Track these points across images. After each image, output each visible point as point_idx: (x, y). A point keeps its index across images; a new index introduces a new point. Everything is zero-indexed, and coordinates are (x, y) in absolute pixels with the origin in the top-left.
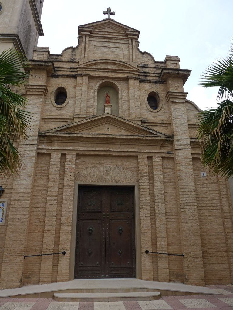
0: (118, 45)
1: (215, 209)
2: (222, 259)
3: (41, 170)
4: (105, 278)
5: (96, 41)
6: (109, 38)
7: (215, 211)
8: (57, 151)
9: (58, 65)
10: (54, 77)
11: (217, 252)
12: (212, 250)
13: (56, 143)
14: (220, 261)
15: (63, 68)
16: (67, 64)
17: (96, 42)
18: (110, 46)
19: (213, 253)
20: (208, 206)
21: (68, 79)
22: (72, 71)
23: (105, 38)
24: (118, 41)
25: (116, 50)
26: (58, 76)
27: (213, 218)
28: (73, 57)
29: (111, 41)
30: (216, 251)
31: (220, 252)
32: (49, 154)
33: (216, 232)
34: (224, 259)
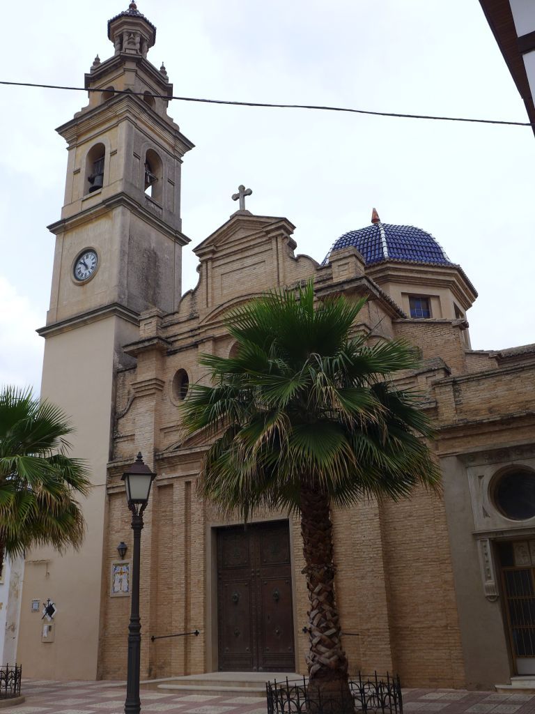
0: (256, 259)
1: (426, 546)
2: (437, 641)
3: (165, 511)
4: (258, 671)
5: (223, 264)
6: (242, 251)
7: (426, 549)
8: (180, 479)
9: (174, 332)
10: (171, 355)
11: (429, 628)
12: (418, 625)
13: (179, 467)
14: (433, 645)
15: (181, 334)
16: (187, 324)
17: (223, 267)
18: (246, 265)
19: (422, 630)
20: (414, 541)
21: (190, 351)
22: (193, 336)
23: (235, 253)
24: (257, 250)
25: (255, 269)
26: (174, 352)
27: (421, 564)
28: (194, 309)
29: (246, 254)
30: (426, 625)
31: (434, 629)
32: (171, 486)
33: (428, 590)
34: (441, 641)
